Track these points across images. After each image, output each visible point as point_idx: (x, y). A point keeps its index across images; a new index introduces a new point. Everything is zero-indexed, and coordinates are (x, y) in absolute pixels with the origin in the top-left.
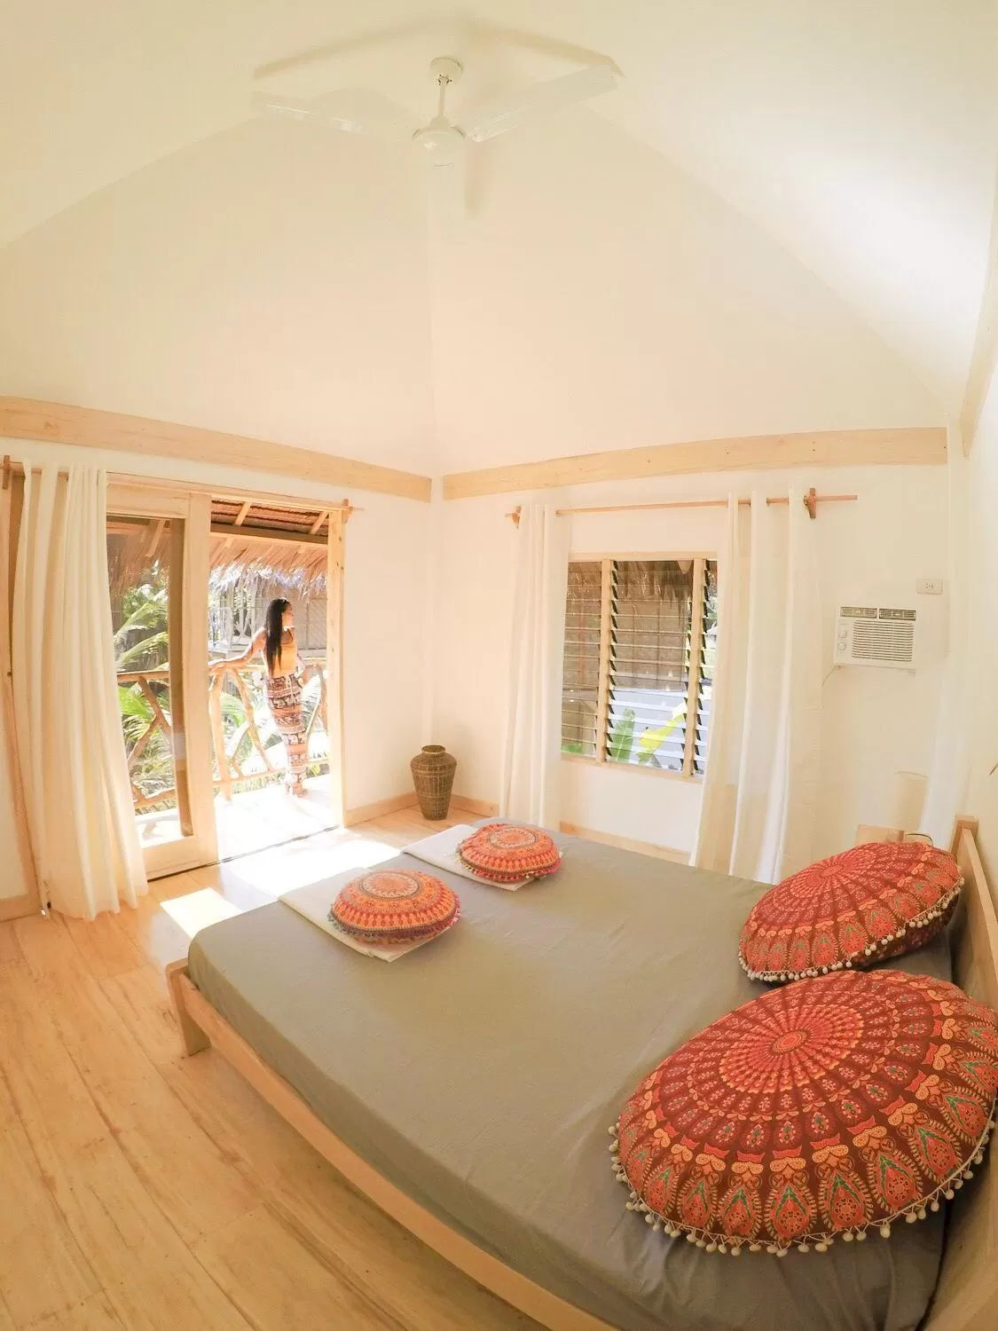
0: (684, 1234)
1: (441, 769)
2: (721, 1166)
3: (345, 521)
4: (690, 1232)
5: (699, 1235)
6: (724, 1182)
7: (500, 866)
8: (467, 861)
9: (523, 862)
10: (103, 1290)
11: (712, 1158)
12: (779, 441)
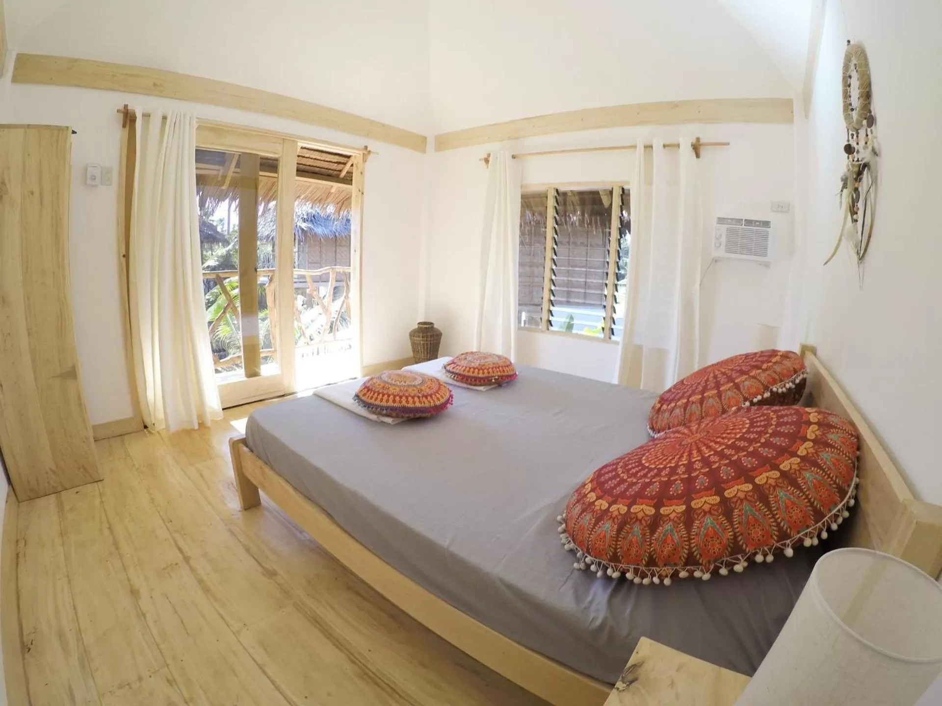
0: (623, 574)
1: (431, 336)
2: (651, 511)
3: (365, 161)
4: (628, 571)
5: (636, 571)
6: (655, 523)
7: (473, 372)
8: (449, 371)
9: (490, 370)
10: (167, 665)
11: (644, 507)
12: (675, 105)
